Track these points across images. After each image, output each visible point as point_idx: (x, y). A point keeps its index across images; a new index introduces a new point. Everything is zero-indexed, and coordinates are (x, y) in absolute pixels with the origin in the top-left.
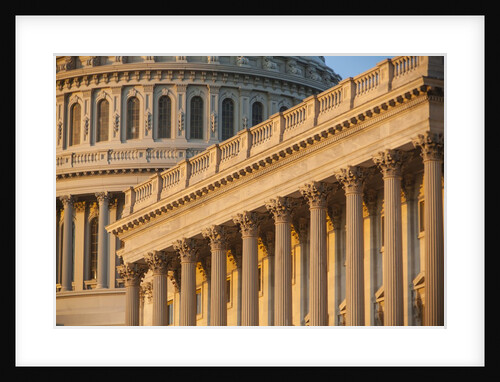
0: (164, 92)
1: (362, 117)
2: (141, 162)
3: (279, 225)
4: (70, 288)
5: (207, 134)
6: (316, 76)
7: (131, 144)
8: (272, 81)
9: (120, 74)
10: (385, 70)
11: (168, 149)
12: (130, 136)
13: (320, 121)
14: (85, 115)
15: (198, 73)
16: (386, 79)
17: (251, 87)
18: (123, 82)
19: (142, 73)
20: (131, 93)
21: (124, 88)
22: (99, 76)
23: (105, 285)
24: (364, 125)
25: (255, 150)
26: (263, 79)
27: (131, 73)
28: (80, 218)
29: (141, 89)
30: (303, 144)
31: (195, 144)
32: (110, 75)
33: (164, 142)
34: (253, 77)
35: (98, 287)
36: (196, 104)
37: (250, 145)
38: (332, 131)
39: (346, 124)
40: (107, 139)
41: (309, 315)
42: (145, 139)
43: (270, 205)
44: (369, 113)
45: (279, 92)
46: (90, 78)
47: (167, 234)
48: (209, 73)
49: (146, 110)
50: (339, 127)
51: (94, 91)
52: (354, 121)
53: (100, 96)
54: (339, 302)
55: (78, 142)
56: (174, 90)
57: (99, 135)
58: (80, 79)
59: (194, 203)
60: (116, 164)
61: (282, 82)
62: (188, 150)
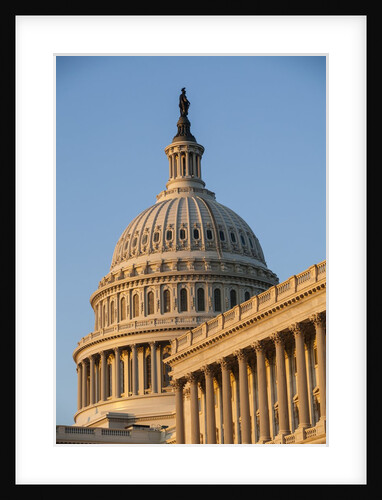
0: (183, 287)
1: (302, 296)
2: (173, 324)
3: (259, 356)
4: (137, 394)
5: (207, 308)
6: (263, 275)
7: (166, 315)
8: (240, 278)
9: (159, 278)
10: (314, 271)
11: (187, 317)
12: (166, 311)
13: (279, 299)
14: (141, 300)
15: (201, 276)
16: (314, 276)
17: (229, 282)
18: (161, 282)
19: (171, 277)
20: (165, 288)
21: (162, 285)
22: (148, 280)
23: (156, 391)
24: (303, 300)
25: (243, 316)
26: (235, 278)
27: (165, 277)
28: (141, 356)
29: (170, 286)
30: (270, 312)
31: (200, 314)
32: (153, 279)
33: (184, 313)
34: (230, 277)
35: (152, 393)
36: (200, 292)
37: (241, 314)
38: (286, 304)
39: (294, 300)
40: (153, 313)
41: (277, 403)
42: (174, 312)
43: (253, 345)
44: (306, 294)
45: (244, 284)
46: (143, 280)
47: (197, 363)
48: (207, 275)
49: (173, 297)
50: (290, 302)
51: (146, 288)
52: (298, 298)
53: (149, 290)
54: (293, 396)
55: (138, 315)
56: (188, 285)
57: (149, 311)
58: (138, 281)
59: (211, 345)
60: (159, 326)
61: (245, 279)
62: (197, 317)
